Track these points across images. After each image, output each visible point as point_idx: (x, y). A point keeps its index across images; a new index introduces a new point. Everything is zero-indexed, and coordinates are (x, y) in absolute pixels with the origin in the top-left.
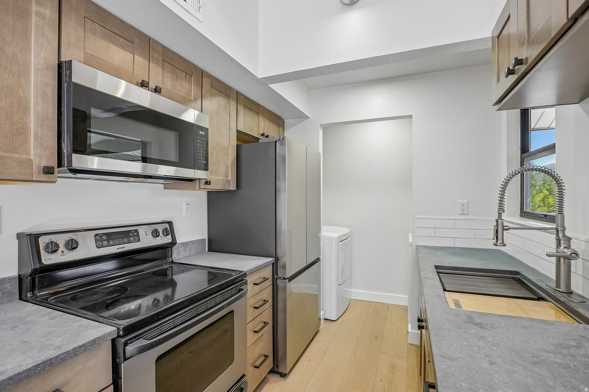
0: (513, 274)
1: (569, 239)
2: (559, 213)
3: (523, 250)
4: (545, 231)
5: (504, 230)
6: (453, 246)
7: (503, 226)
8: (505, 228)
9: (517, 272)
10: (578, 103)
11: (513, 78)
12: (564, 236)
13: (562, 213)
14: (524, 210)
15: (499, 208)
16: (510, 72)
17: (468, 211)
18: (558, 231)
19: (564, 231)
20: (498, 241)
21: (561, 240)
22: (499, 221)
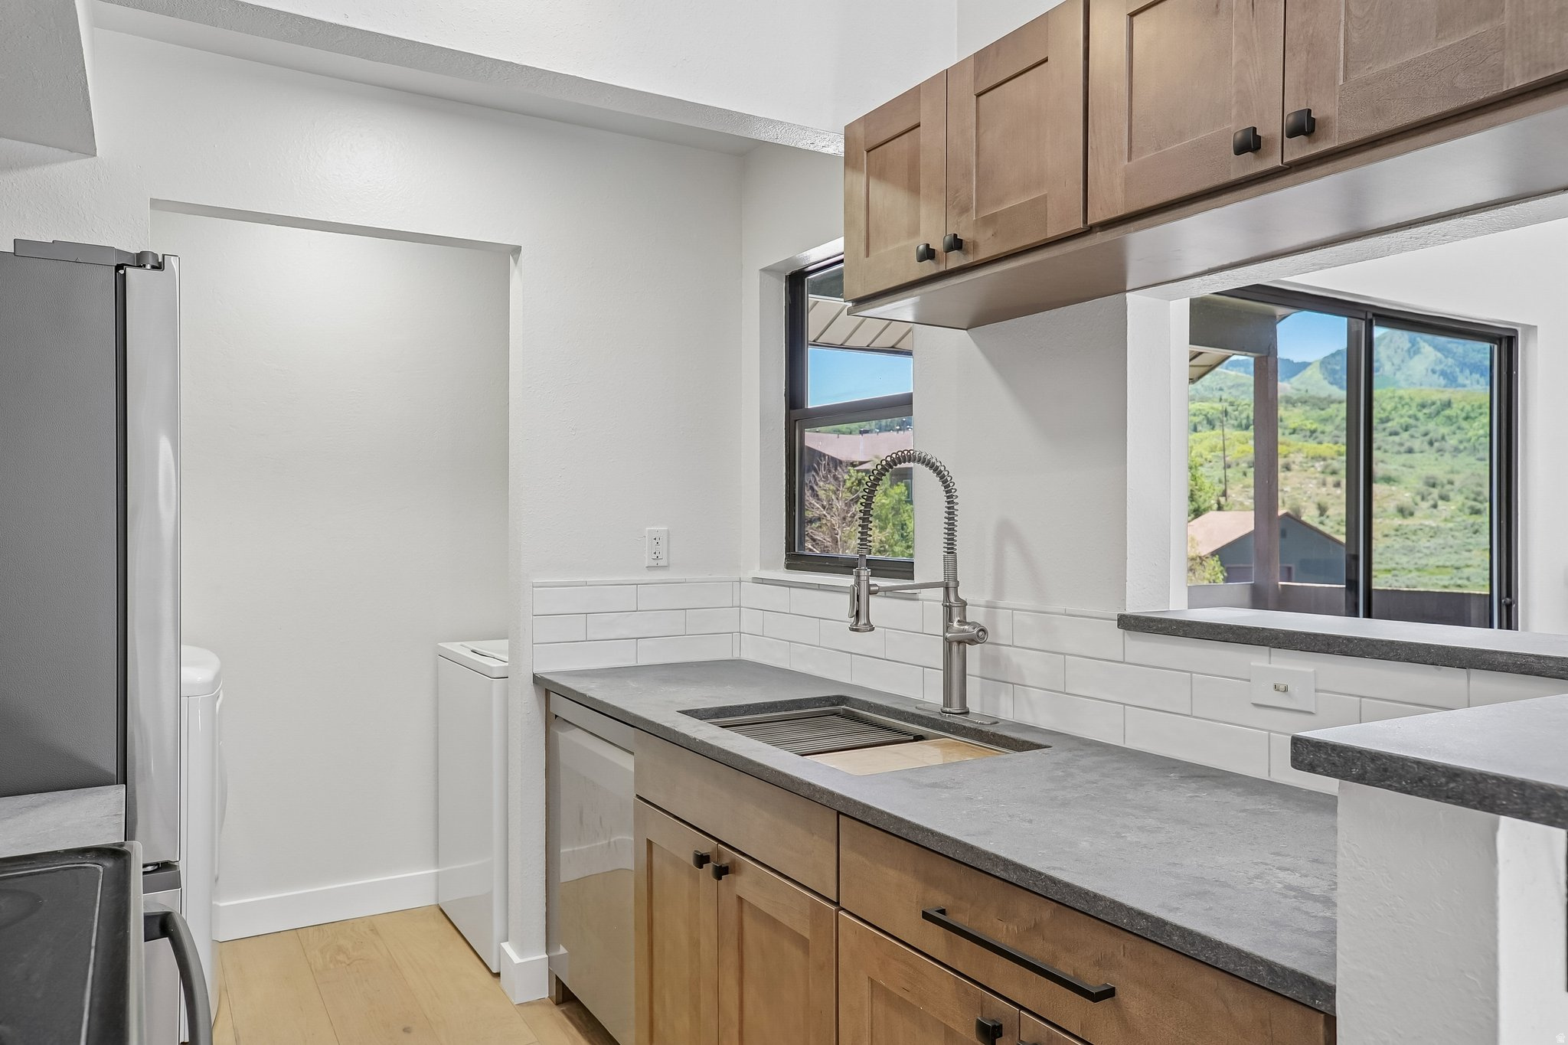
0: (833, 705)
1: (964, 604)
2: (948, 553)
3: (821, 647)
4: (888, 594)
5: (870, 593)
6: (633, 663)
7: (869, 586)
8: (872, 588)
9: (841, 696)
10: (966, 330)
11: (929, 268)
12: (957, 598)
13: (953, 553)
14: (796, 551)
15: (861, 545)
16: (928, 254)
17: (668, 558)
18: (947, 589)
19: (956, 588)
20: (860, 620)
21: (953, 607)
22: (865, 573)
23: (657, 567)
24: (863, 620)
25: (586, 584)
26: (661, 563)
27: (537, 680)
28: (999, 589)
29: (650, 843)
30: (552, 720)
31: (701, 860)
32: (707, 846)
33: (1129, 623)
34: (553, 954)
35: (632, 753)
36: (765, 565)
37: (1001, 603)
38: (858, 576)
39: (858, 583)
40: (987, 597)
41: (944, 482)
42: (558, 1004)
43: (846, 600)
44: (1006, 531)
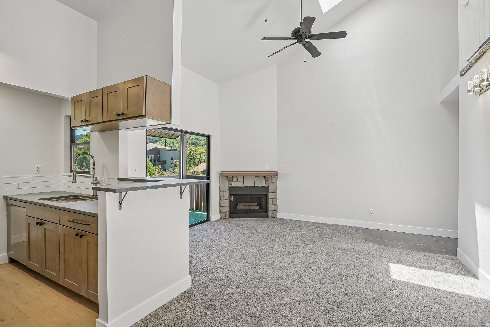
2: (93, 169)
5: (76, 176)
6: (32, 193)
7: (76, 175)
9: (76, 195)
10: (98, 132)
11: (83, 124)
12: (95, 177)
16: (83, 122)
17: (41, 171)
18: (93, 175)
19: (95, 175)
20: (74, 180)
21: (95, 178)
22: (75, 173)
23: (38, 173)
24: (74, 181)
25: (18, 177)
26: (39, 172)
27: (4, 197)
28: (103, 175)
29: (29, 224)
30: (8, 205)
31: (37, 223)
32: (39, 221)
33: (119, 179)
34: (8, 254)
35: (25, 208)
36: (65, 173)
37: (103, 177)
38: (73, 173)
39: (73, 175)
40: (101, 177)
41: (92, 158)
42: (10, 263)
43: (71, 178)
44: (104, 166)
